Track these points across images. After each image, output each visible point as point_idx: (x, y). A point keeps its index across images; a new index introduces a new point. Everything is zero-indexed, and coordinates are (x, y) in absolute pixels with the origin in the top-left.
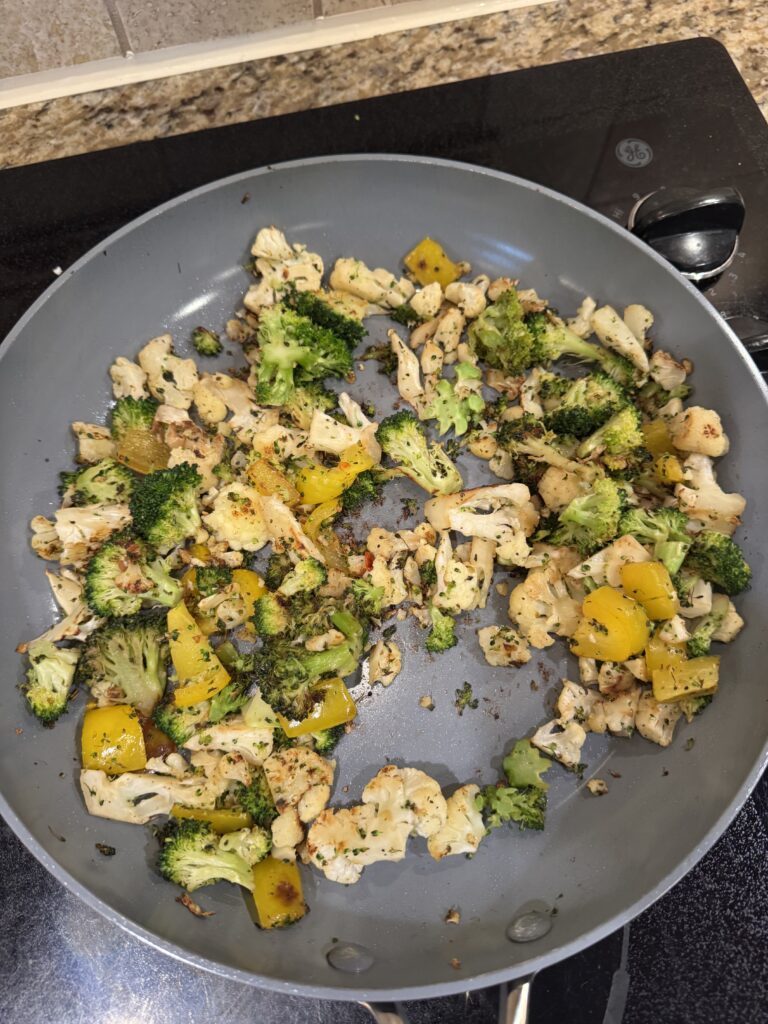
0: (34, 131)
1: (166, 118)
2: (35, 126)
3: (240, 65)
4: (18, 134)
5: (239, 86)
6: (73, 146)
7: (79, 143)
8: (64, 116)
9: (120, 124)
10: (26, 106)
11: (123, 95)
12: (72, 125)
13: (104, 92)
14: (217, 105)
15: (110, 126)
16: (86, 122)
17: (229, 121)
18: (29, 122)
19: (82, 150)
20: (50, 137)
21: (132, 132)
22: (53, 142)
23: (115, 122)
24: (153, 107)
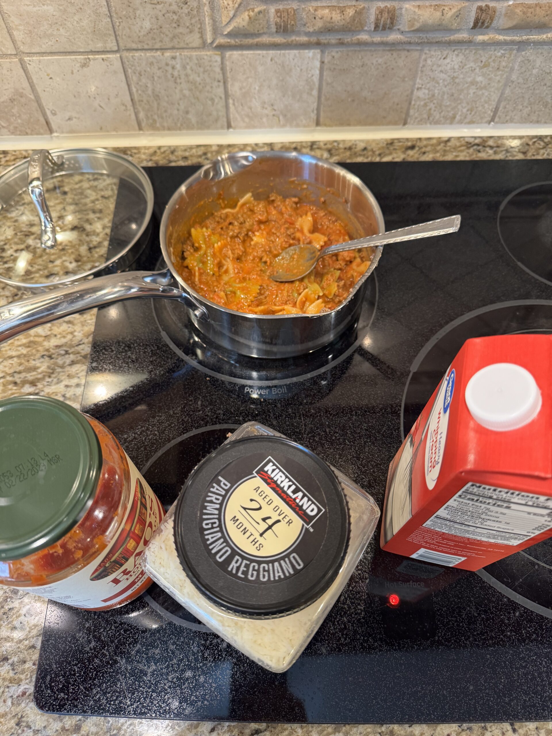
0: (444, 148)
1: (504, 152)
2: (445, 146)
3: (536, 137)
4: (439, 148)
5: (536, 144)
6: (463, 156)
7: (466, 156)
8: (458, 144)
9: (484, 151)
10: (440, 138)
11: (484, 140)
12: (463, 148)
13: (475, 138)
14: (528, 150)
15: (479, 151)
16: (468, 148)
17: (533, 158)
18: (442, 145)
19: (467, 159)
20: (452, 152)
21: (490, 156)
22: (454, 154)
23: (481, 150)
24: (498, 147)
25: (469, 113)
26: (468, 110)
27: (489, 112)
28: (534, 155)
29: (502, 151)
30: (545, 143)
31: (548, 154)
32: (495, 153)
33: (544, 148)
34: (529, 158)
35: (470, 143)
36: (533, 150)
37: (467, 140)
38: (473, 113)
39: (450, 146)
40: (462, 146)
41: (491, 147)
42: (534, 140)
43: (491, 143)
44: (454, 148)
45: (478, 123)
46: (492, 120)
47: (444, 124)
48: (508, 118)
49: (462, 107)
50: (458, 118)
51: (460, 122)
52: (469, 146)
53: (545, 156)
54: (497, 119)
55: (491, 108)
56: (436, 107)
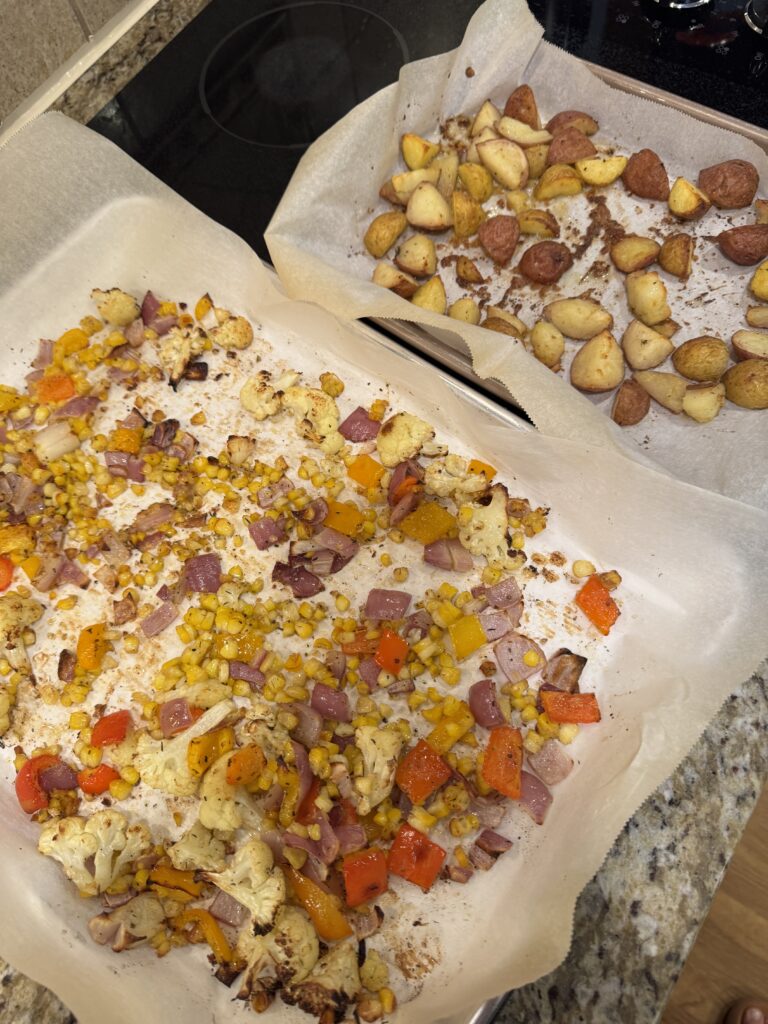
1: (139, 57)
3: (150, 12)
5: (160, 20)
8: (81, 92)
9: (117, 74)
10: (55, 103)
11: (103, 64)
12: (92, 92)
13: (91, 69)
14: (159, 34)
15: (113, 79)
16: (98, 86)
17: (174, 35)
21: (129, 74)
22: (90, 105)
23: (114, 76)
24: (126, 57)
25: (53, 45)
26: (50, 43)
27: (74, 25)
28: (171, 33)
29: (135, 58)
30: (166, 11)
31: (184, 19)
32: (131, 65)
33: (172, 16)
34: (169, 40)
35: (94, 80)
36: (165, 29)
37: (85, 80)
38: (58, 41)
39: (76, 103)
40: (88, 91)
41: (120, 64)
42: (153, 16)
43: (113, 60)
44: (83, 100)
45: (75, 50)
46: (87, 34)
47: (40, 84)
48: (100, 15)
49: (38, 43)
50: (48, 62)
51: (56, 66)
52: (95, 83)
53: (183, 24)
54: (90, 28)
55: (70, 18)
56: (11, 70)
